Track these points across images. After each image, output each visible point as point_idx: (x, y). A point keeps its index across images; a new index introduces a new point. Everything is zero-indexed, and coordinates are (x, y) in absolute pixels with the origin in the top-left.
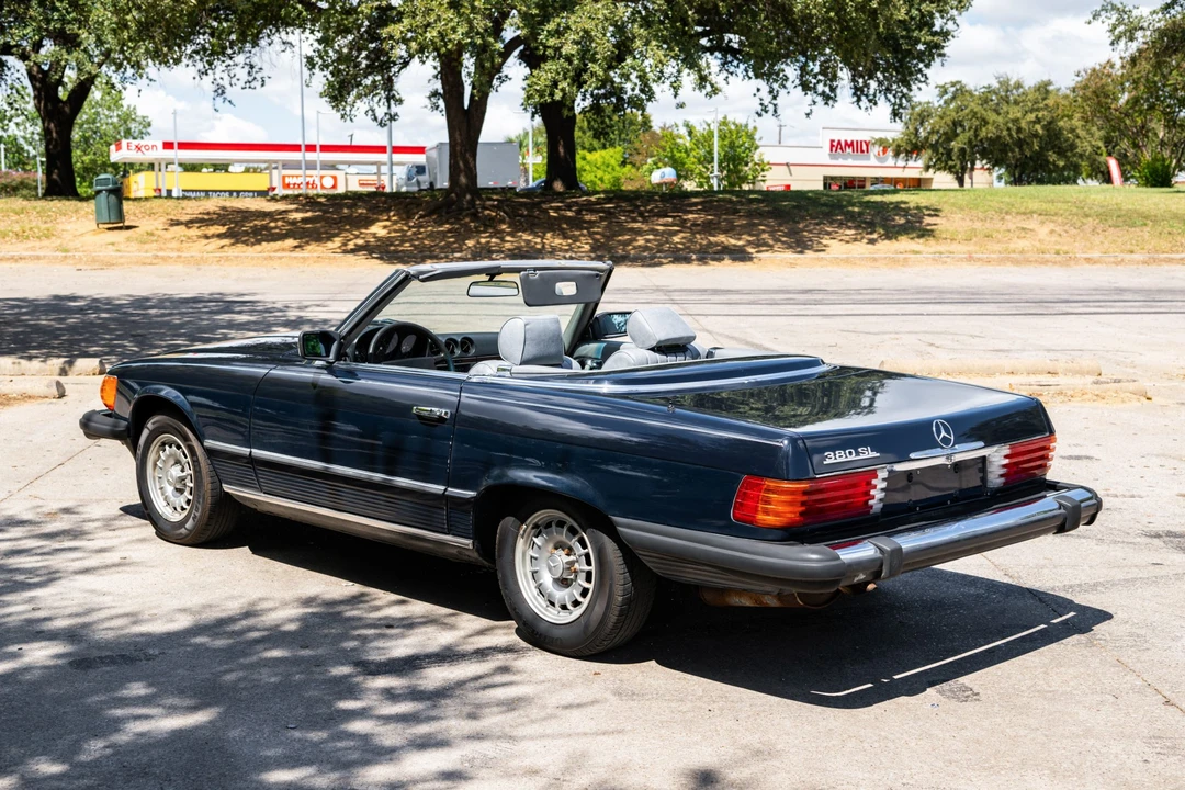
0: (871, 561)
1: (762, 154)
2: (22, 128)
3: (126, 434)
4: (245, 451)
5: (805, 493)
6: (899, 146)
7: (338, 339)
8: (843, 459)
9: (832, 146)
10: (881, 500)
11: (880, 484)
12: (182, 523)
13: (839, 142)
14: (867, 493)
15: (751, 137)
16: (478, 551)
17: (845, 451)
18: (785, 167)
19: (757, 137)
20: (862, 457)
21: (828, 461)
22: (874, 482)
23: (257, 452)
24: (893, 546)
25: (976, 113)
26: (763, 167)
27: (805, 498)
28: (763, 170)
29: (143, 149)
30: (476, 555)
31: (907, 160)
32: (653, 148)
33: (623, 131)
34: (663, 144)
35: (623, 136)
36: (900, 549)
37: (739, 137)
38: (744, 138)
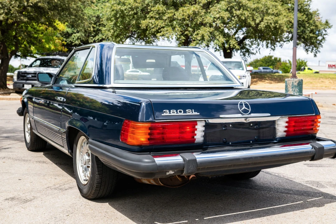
0: (176, 165)
5: (150, 128)
8: (175, 114)
9: (329, 66)
11: (200, 128)
13: (331, 65)
14: (193, 132)
16: (71, 154)
17: (177, 110)
20: (188, 114)
21: (164, 114)
22: (196, 127)
23: (34, 117)
24: (192, 158)
27: (150, 131)
32: (280, 66)
33: (273, 62)
34: (282, 65)
35: (273, 63)
36: (195, 160)
37: (302, 63)
38: (304, 64)
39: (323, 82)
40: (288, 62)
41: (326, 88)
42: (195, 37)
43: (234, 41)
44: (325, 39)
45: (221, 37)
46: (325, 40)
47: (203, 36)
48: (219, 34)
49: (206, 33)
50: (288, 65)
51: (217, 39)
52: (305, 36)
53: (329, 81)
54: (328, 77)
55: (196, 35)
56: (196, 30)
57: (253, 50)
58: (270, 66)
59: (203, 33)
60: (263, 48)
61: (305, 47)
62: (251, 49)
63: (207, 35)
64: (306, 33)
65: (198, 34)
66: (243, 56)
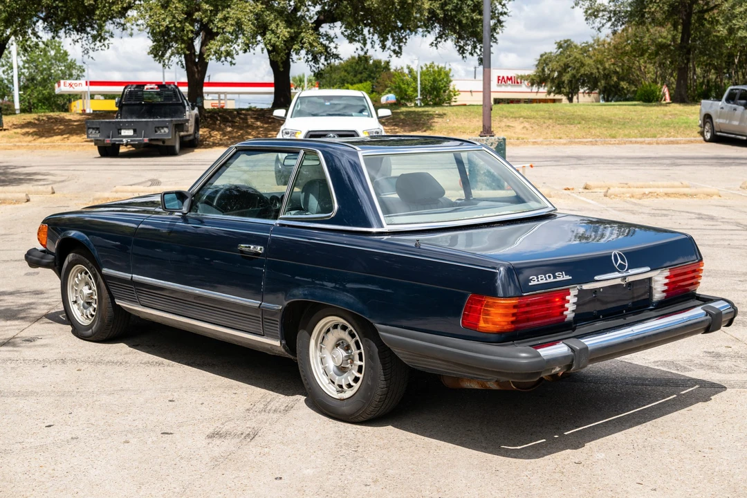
0: (565, 357)
1: (454, 86)
2: (6, 73)
3: (53, 264)
4: (128, 276)
5: (515, 307)
6: (533, 80)
7: (189, 196)
8: (544, 281)
9: (499, 80)
10: (573, 311)
11: (572, 298)
12: (90, 326)
13: (503, 78)
14: (563, 306)
15: (447, 75)
16: (284, 347)
17: (545, 275)
18: (470, 93)
19: (451, 75)
20: (558, 279)
21: (532, 283)
22: (568, 298)
23: (136, 277)
24: (582, 346)
25: (578, 59)
26: (456, 93)
27: (515, 311)
28: (455, 95)
29: (73, 86)
30: (283, 350)
31: (539, 88)
32: (388, 83)
33: (372, 72)
34: (394, 79)
35: (372, 75)
36: (587, 348)
37: (440, 74)
38: (443, 76)
39: (509, 126)
40: (406, 71)
41: (518, 142)
42: (220, 25)
43: (312, 34)
44: (504, 24)
45: (282, 25)
46: (502, 26)
47: (239, 24)
48: (276, 20)
49: (247, 17)
50: (408, 78)
51: (271, 30)
52: (462, 19)
53: (522, 126)
54: (517, 115)
55: (220, 20)
56: (220, 8)
57: (336, 48)
58: (366, 81)
59: (239, 16)
60: (374, 50)
61: (458, 42)
62: (332, 45)
63: (249, 20)
64: (465, 13)
65: (225, 19)
66: (312, 63)
